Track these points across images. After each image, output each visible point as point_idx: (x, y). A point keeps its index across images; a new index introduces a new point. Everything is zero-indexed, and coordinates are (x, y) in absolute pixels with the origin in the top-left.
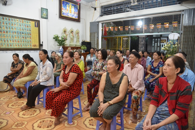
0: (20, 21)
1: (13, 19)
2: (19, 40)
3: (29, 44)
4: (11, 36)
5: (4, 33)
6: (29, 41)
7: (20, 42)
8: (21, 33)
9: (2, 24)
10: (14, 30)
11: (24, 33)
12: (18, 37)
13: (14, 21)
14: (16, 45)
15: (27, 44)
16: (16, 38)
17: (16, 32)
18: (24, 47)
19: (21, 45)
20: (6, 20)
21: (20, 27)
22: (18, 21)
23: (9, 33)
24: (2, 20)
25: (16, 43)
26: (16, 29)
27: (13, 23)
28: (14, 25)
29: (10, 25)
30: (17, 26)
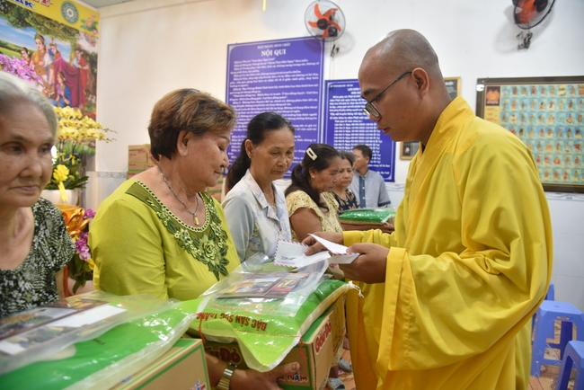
0: (572, 90)
1: (546, 86)
2: (560, 157)
4: (533, 142)
7: (563, 163)
8: (569, 130)
9: (510, 106)
10: (547, 123)
11: (582, 130)
12: (558, 145)
13: (548, 95)
14: (547, 175)
16: (549, 151)
17: (553, 129)
18: (576, 180)
19: (566, 174)
20: (523, 94)
21: (571, 112)
22: (563, 89)
23: (527, 134)
24: (512, 95)
25: (548, 165)
26: (553, 118)
27: (545, 101)
28: (549, 106)
29: (533, 109)
30: (558, 108)
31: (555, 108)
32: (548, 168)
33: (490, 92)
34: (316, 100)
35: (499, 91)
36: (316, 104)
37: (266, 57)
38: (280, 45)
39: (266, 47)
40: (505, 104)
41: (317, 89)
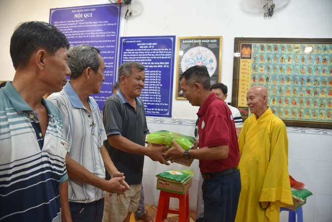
0: (304, 49)
1: (285, 45)
2: (296, 100)
3: (323, 111)
4: (276, 88)
5: (261, 83)
6: (325, 101)
7: (298, 104)
8: (303, 79)
9: (259, 60)
10: (286, 73)
11: (312, 79)
12: (295, 90)
13: (287, 52)
14: (287, 113)
15: (317, 111)
16: (288, 95)
17: (291, 78)
18: (308, 117)
19: (301, 112)
20: (269, 51)
21: (303, 65)
22: (298, 48)
23: (272, 81)
24: (260, 51)
25: (287, 105)
26: (291, 70)
27: (284, 56)
28: (287, 60)
29: (276, 62)
30: (294, 62)
31: (292, 62)
32: (288, 108)
33: (244, 48)
34: (113, 52)
35: (251, 48)
36: (112, 55)
37: (77, 19)
38: (88, 10)
39: (78, 11)
40: (255, 58)
41: (114, 44)
